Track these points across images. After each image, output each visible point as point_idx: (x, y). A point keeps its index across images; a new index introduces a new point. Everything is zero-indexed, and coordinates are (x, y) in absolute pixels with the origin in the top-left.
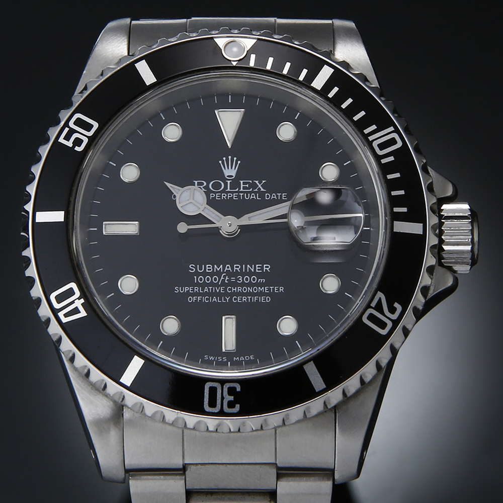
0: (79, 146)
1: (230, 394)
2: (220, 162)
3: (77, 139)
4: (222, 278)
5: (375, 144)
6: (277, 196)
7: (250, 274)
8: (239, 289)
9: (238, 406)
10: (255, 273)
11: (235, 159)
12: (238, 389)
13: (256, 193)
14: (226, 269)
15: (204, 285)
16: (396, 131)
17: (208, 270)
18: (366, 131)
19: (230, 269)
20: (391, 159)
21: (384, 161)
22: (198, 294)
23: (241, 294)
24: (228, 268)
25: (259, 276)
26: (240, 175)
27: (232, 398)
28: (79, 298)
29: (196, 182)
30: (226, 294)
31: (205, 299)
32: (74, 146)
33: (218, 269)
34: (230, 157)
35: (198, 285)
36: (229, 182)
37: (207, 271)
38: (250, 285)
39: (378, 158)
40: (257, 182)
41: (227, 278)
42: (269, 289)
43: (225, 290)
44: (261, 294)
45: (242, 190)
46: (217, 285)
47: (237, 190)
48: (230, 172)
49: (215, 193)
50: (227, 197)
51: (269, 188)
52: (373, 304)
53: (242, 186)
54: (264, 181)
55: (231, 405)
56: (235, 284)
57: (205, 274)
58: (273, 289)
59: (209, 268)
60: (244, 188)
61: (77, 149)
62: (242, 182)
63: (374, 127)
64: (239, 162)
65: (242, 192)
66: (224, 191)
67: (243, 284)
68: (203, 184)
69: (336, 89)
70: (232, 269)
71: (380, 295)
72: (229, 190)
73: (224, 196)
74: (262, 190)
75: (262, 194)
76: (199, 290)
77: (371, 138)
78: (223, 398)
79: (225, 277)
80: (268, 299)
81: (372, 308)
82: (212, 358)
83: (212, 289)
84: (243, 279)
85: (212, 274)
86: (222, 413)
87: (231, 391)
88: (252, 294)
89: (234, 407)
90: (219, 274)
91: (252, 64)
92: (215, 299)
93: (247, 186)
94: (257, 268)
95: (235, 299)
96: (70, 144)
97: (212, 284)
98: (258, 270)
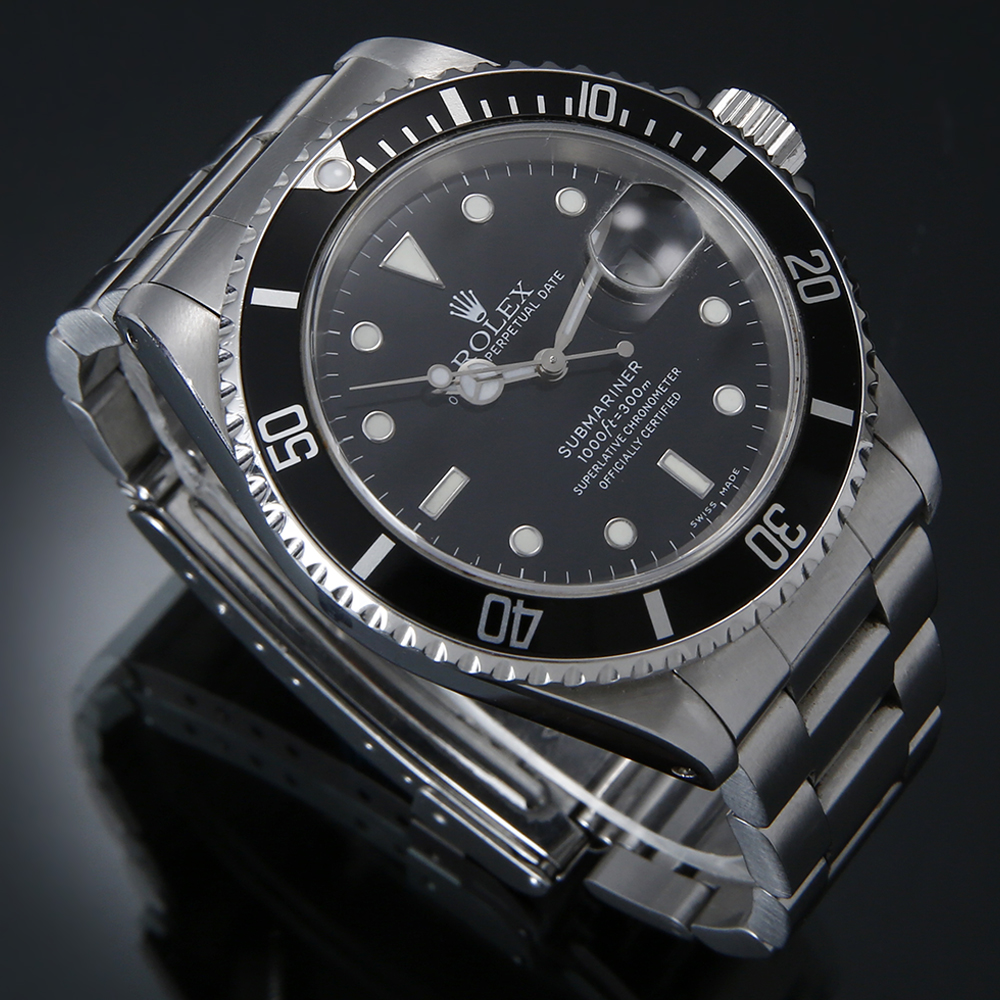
0: (309, 449)
1: (779, 525)
2: (452, 313)
3: (296, 446)
4: (606, 428)
5: (593, 115)
6: (551, 283)
7: (627, 391)
8: (636, 419)
9: (800, 528)
10: (631, 386)
11: (462, 293)
12: (782, 509)
13: (526, 304)
14: (598, 414)
15: (598, 455)
16: (592, 82)
17: (582, 434)
18: (569, 111)
19: (602, 409)
20: (625, 113)
21: (623, 123)
22: (603, 472)
23: (645, 422)
24: (598, 410)
25: (637, 383)
26: (489, 304)
27: (785, 527)
28: (514, 604)
29: (455, 361)
30: (631, 439)
31: (617, 469)
32: (303, 457)
33: (591, 423)
34: (455, 297)
35: (592, 461)
36: (486, 323)
37: (582, 437)
38: (641, 402)
39: (613, 127)
40: (513, 292)
41: (611, 422)
42: (665, 385)
43: (624, 436)
44: (663, 399)
45: (509, 317)
46: (610, 440)
47: (505, 322)
48: (475, 312)
49: (488, 350)
50: (505, 341)
51: (534, 284)
52: (796, 277)
53: (504, 312)
54: (519, 284)
55: (792, 534)
56: (627, 419)
57: (584, 443)
58: (668, 380)
59: (580, 432)
60: (509, 313)
61: (309, 455)
62: (499, 309)
63: (569, 101)
64: (470, 292)
65: (512, 319)
66: (494, 338)
67: (634, 410)
68: (464, 355)
69: (484, 104)
70: (604, 406)
71: (790, 259)
72: (497, 332)
73: (501, 343)
74: (529, 294)
75: (534, 299)
76: (600, 466)
77: (582, 114)
78: (777, 537)
79: (606, 423)
80: (677, 396)
81: (798, 281)
82: (700, 519)
83: (611, 449)
84: (627, 405)
85: (591, 435)
86: (794, 554)
87: (777, 519)
88: (656, 409)
89: (798, 533)
90: (597, 427)
91: (372, 169)
92: (627, 457)
93: (509, 306)
94: (626, 378)
95: (645, 434)
96: (294, 459)
97: (604, 445)
98: (629, 378)
